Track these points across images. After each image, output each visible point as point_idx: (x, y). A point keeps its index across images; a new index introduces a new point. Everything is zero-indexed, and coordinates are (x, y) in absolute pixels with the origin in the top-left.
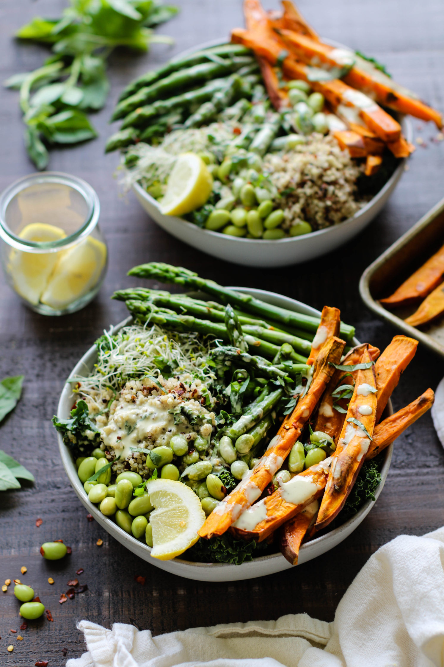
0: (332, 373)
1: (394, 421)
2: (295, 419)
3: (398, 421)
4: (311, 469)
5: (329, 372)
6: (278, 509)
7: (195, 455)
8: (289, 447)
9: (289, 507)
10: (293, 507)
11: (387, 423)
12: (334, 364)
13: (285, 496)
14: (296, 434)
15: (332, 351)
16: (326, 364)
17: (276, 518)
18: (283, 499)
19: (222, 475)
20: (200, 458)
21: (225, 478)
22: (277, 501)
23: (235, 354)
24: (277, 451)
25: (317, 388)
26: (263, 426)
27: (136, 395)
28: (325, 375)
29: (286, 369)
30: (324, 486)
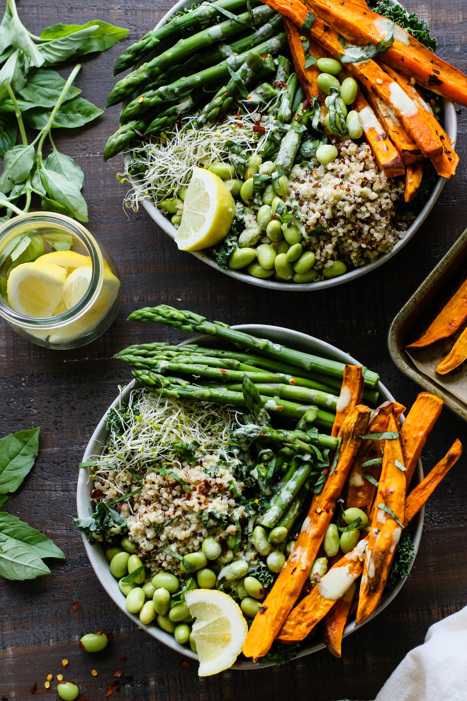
0: (359, 444)
1: (424, 488)
2: (326, 500)
3: (428, 487)
4: (348, 557)
5: (356, 445)
6: (318, 609)
7: (230, 555)
8: (323, 533)
9: (328, 605)
10: (332, 604)
11: (417, 492)
12: (360, 435)
13: (323, 593)
14: (328, 517)
15: (357, 424)
16: (352, 438)
17: (316, 620)
18: (322, 597)
19: (258, 573)
20: (234, 555)
21: (263, 577)
22: (316, 600)
23: (258, 435)
24: (311, 542)
25: (345, 466)
26: (294, 509)
27: (159, 492)
28: (352, 450)
29: (312, 442)
30: (360, 574)
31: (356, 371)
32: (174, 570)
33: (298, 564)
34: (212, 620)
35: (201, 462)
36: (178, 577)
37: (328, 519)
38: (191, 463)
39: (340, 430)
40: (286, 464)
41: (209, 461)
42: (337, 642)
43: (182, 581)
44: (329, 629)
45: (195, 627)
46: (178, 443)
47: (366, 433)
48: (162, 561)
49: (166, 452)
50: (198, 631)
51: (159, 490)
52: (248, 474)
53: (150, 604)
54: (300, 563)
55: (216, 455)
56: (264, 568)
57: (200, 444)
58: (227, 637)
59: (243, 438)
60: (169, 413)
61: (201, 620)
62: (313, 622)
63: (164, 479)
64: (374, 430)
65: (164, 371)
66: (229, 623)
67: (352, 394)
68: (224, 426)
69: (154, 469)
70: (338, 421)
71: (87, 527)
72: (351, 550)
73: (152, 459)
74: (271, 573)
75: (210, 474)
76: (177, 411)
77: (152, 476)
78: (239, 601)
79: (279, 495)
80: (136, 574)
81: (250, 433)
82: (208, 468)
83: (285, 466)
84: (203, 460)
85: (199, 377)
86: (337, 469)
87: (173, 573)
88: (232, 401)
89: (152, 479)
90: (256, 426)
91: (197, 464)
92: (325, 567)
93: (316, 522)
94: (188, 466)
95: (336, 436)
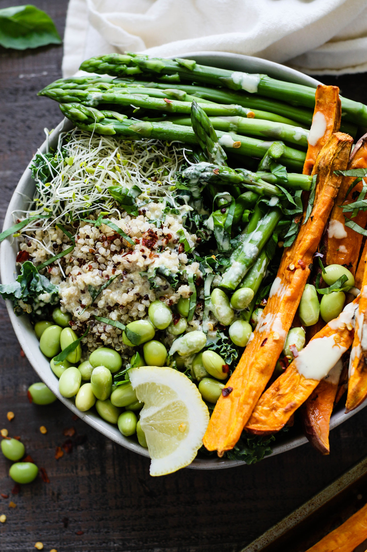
0: (340, 182)
2: (301, 254)
4: (332, 325)
5: (336, 183)
6: (297, 391)
7: (182, 324)
9: (309, 385)
10: (314, 384)
12: (341, 172)
13: (302, 370)
14: (304, 275)
15: (336, 155)
16: (331, 174)
17: (295, 405)
18: (302, 376)
19: (219, 347)
20: (188, 324)
21: (225, 351)
22: (293, 380)
23: (212, 174)
24: (284, 306)
25: (323, 210)
26: (260, 266)
27: (95, 248)
28: (331, 189)
29: (280, 182)
30: (348, 347)
31: (332, 92)
32: (115, 345)
33: (269, 334)
34: (164, 405)
35: (144, 211)
36: (120, 353)
37: (304, 278)
38: (132, 214)
39: (314, 167)
40: (248, 211)
41: (153, 210)
42: (324, 434)
43: (126, 358)
44: (312, 417)
45: (144, 414)
46: (116, 188)
47: (348, 169)
48: (101, 333)
49: (102, 201)
50: (148, 419)
51: (95, 245)
52: (201, 225)
53: (87, 387)
54: (272, 332)
55: (162, 202)
56: (225, 341)
57: (142, 190)
58: (184, 425)
59: (195, 179)
60: (104, 154)
61: (151, 405)
62: (292, 407)
63: (101, 232)
64: (358, 165)
65: (97, 103)
66: (185, 408)
67: (327, 122)
68: (170, 169)
69: (88, 221)
70: (311, 157)
71: (12, 293)
72: (336, 316)
73: (86, 209)
74: (234, 346)
75: (156, 224)
76: (113, 152)
77: (84, 230)
78: (196, 382)
79: (240, 250)
80: (70, 349)
81: (202, 172)
82: (152, 218)
83: (247, 214)
84: (146, 209)
85: (139, 108)
86: (313, 214)
87: (114, 349)
88: (179, 136)
89: (86, 232)
90: (208, 164)
91: (140, 213)
92: (303, 338)
93: (289, 282)
94: (129, 217)
95: (310, 174)
